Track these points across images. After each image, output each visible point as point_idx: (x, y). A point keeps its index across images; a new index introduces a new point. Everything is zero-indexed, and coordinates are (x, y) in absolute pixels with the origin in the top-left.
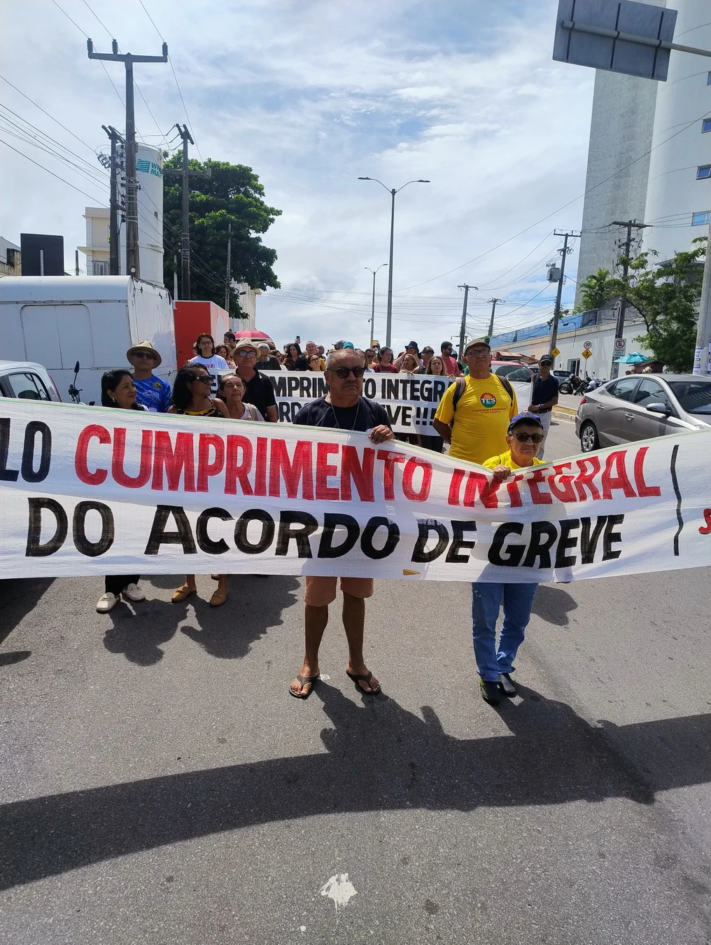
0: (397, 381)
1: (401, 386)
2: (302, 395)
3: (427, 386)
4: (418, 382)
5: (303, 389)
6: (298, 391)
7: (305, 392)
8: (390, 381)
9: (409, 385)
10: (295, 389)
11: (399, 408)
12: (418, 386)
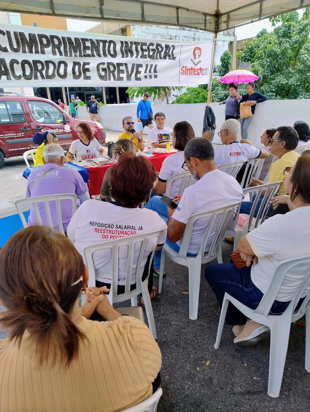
0: (131, 43)
1: (134, 47)
2: (54, 53)
3: (151, 47)
4: (145, 44)
5: (54, 46)
6: (50, 48)
7: (56, 50)
8: (126, 43)
9: (139, 47)
10: (48, 45)
11: (133, 65)
12: (145, 47)
